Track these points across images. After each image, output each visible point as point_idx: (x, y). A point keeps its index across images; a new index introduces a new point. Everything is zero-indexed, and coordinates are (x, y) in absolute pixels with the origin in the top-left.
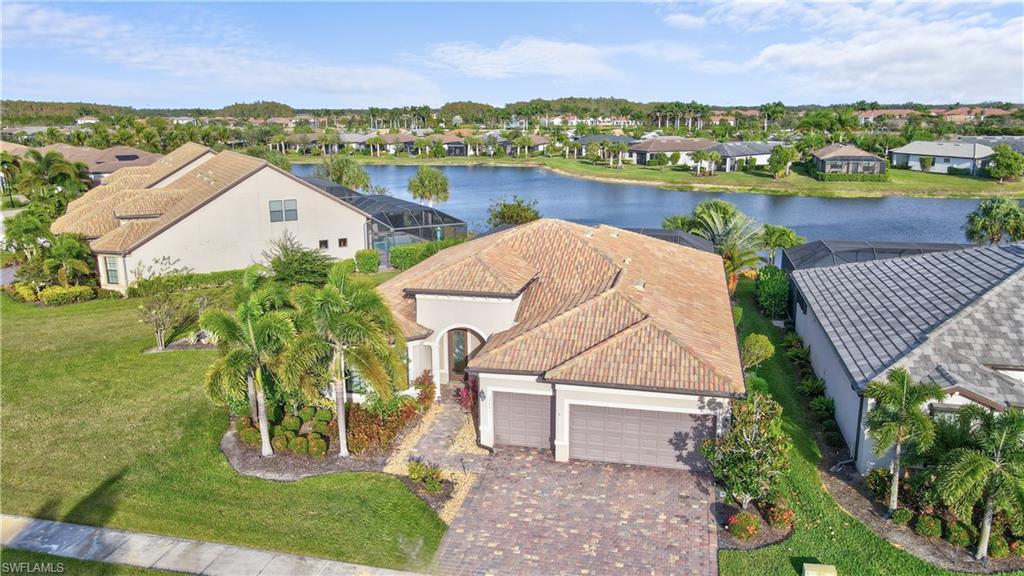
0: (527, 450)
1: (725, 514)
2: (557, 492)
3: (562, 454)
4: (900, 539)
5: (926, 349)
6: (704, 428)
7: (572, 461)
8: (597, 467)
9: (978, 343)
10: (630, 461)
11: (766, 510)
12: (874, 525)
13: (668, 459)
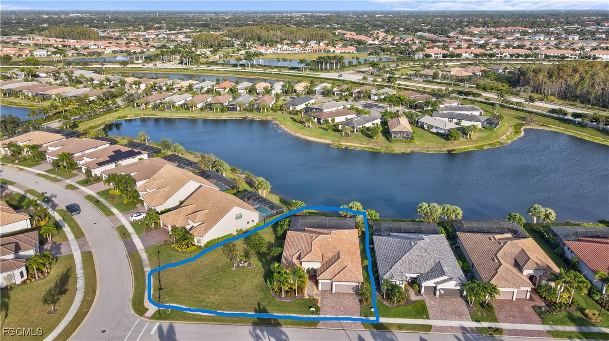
0: (327, 291)
1: (361, 301)
2: (335, 299)
3: (334, 292)
4: (385, 303)
5: (391, 270)
6: (357, 287)
7: (335, 293)
8: (340, 293)
9: (399, 268)
10: (345, 292)
11: (367, 300)
12: (382, 301)
13: (351, 291)
